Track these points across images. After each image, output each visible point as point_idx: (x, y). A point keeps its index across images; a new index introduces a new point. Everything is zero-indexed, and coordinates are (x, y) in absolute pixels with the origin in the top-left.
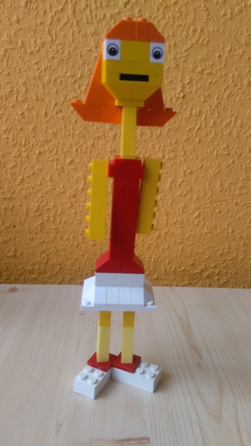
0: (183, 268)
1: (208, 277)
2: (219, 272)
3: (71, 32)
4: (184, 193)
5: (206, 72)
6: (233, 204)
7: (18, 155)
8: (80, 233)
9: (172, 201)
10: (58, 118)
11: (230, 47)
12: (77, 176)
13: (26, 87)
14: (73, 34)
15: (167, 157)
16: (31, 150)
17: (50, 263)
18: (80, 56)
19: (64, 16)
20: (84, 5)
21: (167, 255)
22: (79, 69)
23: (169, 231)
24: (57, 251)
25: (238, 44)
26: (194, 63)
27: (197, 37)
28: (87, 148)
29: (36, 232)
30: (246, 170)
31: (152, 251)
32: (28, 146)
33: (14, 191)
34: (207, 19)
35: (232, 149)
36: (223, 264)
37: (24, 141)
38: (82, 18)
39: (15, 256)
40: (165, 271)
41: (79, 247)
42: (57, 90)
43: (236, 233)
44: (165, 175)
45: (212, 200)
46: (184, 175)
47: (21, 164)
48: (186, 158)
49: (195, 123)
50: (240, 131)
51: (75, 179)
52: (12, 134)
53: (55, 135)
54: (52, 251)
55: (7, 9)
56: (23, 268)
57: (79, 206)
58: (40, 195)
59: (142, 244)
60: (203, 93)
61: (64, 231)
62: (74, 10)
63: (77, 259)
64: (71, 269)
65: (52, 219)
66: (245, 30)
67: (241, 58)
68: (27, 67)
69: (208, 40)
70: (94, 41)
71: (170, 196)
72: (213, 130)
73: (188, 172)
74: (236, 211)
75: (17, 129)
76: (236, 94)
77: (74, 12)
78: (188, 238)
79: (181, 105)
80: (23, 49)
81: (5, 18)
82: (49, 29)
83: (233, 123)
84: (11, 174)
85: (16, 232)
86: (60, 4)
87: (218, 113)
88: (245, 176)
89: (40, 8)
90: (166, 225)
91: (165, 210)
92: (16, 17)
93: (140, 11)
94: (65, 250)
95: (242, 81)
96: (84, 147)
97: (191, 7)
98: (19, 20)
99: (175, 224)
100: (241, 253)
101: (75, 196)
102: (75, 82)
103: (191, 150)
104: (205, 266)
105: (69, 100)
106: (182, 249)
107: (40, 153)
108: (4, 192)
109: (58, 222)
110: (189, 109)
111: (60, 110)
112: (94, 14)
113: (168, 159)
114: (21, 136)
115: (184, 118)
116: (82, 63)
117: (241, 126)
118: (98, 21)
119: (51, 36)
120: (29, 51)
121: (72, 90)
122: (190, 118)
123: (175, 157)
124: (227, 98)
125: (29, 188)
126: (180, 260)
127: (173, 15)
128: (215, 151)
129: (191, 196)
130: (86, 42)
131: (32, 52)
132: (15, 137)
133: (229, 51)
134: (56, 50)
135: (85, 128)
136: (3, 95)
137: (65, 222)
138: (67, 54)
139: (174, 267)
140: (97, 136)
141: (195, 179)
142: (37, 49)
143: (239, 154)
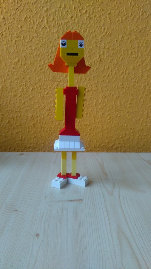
0: (103, 145)
1: (116, 149)
2: (121, 146)
3: (46, 32)
4: (102, 107)
5: (111, 48)
6: (127, 112)
7: (22, 90)
8: (52, 128)
9: (97, 111)
10: (41, 72)
11: (121, 36)
12: (50, 100)
13: (25, 58)
14: (47, 32)
15: (93, 90)
16: (28, 88)
17: (39, 143)
18: (51, 42)
19: (42, 24)
20: (52, 19)
21: (95, 138)
22: (50, 49)
23: (95, 126)
24: (42, 137)
25: (126, 34)
26: (105, 44)
27: (106, 32)
28: (55, 86)
29: (31, 128)
30: (132, 95)
31: (88, 136)
32: (27, 86)
33: (21, 108)
34: (110, 23)
35: (125, 85)
36: (123, 142)
37: (25, 84)
38: (51, 25)
39: (21, 140)
40: (95, 146)
41: (52, 135)
42: (40, 59)
43: (129, 126)
44: (92, 99)
45: (116, 111)
46: (102, 98)
47: (24, 95)
48: (103, 90)
49: (106, 73)
50: (128, 76)
51: (49, 101)
52: (19, 80)
53: (39, 80)
54: (39, 136)
55: (16, 21)
56: (26, 146)
57: (51, 114)
58: (33, 110)
59: (83, 133)
60: (109, 59)
61: (45, 127)
62: (47, 21)
63: (51, 141)
64: (48, 146)
65: (39, 121)
66: (128, 27)
67: (127, 41)
68: (26, 48)
69: (111, 33)
70: (57, 35)
71: (96, 109)
72: (115, 76)
73: (104, 96)
74: (128, 115)
75: (22, 78)
76: (125, 58)
77: (47, 22)
78: (105, 129)
79: (99, 65)
80: (24, 40)
81: (15, 26)
82: (36, 30)
83: (124, 72)
84: (19, 99)
85: (22, 128)
86: (41, 18)
87: (117, 68)
88: (131, 98)
89: (32, 21)
90: (94, 123)
91: (93, 116)
92: (20, 25)
93: (78, 21)
94: (45, 136)
95: (128, 52)
96: (53, 86)
97: (102, 18)
98: (21, 27)
99: (99, 122)
100: (131, 136)
101: (49, 110)
102: (48, 55)
103: (105, 86)
104: (114, 143)
105: (46, 63)
106: (103, 135)
107: (33, 89)
108: (16, 109)
109: (42, 123)
110: (103, 66)
111: (42, 68)
112: (57, 23)
113: (94, 91)
114: (23, 81)
115: (101, 71)
116: (51, 46)
117: (129, 74)
118: (59, 26)
119: (37, 33)
120: (26, 41)
121: (47, 59)
122: (104, 70)
123: (97, 90)
124: (121, 60)
125: (27, 106)
126: (101, 141)
127: (94, 22)
128: (117, 86)
129: (106, 108)
130: (53, 36)
131: (28, 42)
132: (21, 82)
133: (121, 38)
134: (39, 40)
135: (54, 77)
136: (15, 62)
137: (45, 123)
138: (44, 42)
139: (99, 144)
140: (59, 80)
141: (107, 100)
142: (30, 40)
143: (128, 87)
